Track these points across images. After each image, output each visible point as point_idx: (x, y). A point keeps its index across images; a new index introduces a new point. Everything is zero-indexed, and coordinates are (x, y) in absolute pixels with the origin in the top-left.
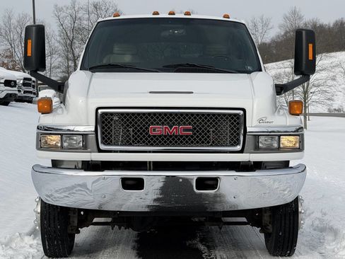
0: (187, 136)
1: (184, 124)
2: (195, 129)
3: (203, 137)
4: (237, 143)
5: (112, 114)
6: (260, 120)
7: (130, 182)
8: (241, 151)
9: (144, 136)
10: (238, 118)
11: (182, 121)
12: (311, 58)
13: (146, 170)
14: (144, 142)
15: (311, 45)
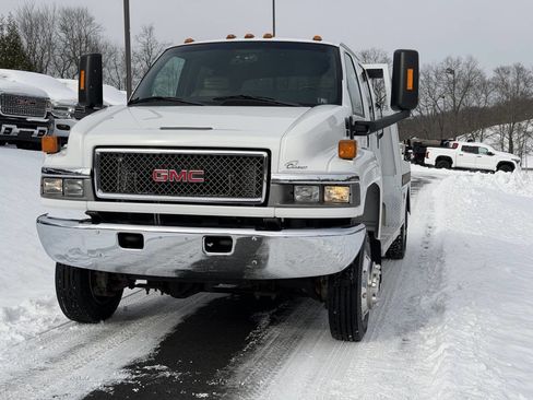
0: (198, 184)
1: (196, 168)
2: (208, 174)
3: (218, 185)
4: (259, 194)
5: (117, 154)
6: (290, 165)
7: (129, 239)
8: (265, 205)
9: (147, 183)
10: (262, 162)
11: (192, 164)
12: (410, 86)
13: (153, 224)
14: (148, 189)
15: (410, 72)
